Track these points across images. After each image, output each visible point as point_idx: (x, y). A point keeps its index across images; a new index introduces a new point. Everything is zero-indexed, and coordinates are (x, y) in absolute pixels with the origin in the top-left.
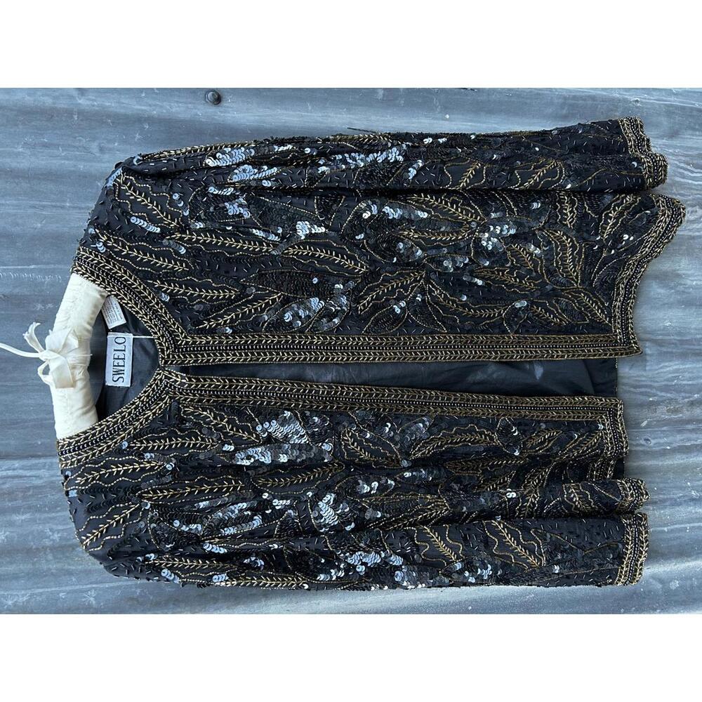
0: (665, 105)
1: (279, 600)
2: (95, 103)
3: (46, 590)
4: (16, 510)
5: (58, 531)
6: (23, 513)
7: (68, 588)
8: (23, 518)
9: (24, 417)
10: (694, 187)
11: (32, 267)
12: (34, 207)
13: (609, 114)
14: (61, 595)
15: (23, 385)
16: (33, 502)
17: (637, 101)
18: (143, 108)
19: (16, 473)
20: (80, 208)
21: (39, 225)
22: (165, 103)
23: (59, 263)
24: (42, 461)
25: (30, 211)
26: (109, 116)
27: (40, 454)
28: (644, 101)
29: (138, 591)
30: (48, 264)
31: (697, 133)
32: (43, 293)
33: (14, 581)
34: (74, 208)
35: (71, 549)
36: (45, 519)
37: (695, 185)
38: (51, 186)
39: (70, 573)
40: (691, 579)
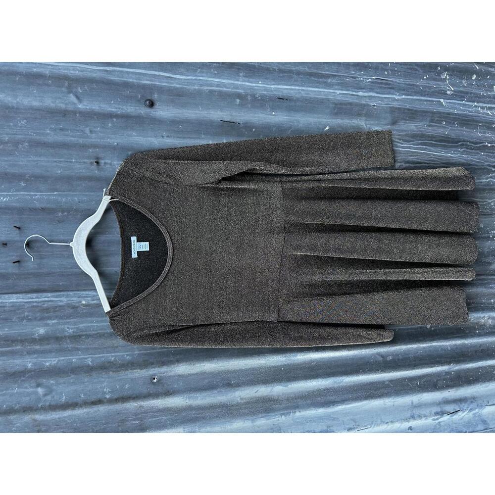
0: (390, 107)
1: (184, 364)
2: (88, 108)
3: (66, 358)
4: (50, 318)
5: (72, 329)
6: (53, 320)
7: (77, 357)
8: (53, 322)
9: (53, 271)
10: (403, 152)
11: (55, 193)
12: (56, 162)
13: (360, 112)
14: (74, 360)
15: (52, 255)
16: (58, 314)
17: (374, 105)
18: (113, 110)
19: (49, 299)
20: (80, 163)
21: (59, 172)
22: (124, 107)
23: (70, 191)
24: (62, 293)
25: (55, 164)
26: (95, 114)
27: (61, 289)
28: (378, 105)
29: (113, 358)
30: (64, 191)
31: (408, 122)
32: (62, 207)
33: (49, 354)
34: (77, 162)
35: (79, 337)
36: (64, 322)
37: (403, 151)
38: (65, 151)
39: (78, 349)
40: (398, 356)
